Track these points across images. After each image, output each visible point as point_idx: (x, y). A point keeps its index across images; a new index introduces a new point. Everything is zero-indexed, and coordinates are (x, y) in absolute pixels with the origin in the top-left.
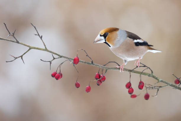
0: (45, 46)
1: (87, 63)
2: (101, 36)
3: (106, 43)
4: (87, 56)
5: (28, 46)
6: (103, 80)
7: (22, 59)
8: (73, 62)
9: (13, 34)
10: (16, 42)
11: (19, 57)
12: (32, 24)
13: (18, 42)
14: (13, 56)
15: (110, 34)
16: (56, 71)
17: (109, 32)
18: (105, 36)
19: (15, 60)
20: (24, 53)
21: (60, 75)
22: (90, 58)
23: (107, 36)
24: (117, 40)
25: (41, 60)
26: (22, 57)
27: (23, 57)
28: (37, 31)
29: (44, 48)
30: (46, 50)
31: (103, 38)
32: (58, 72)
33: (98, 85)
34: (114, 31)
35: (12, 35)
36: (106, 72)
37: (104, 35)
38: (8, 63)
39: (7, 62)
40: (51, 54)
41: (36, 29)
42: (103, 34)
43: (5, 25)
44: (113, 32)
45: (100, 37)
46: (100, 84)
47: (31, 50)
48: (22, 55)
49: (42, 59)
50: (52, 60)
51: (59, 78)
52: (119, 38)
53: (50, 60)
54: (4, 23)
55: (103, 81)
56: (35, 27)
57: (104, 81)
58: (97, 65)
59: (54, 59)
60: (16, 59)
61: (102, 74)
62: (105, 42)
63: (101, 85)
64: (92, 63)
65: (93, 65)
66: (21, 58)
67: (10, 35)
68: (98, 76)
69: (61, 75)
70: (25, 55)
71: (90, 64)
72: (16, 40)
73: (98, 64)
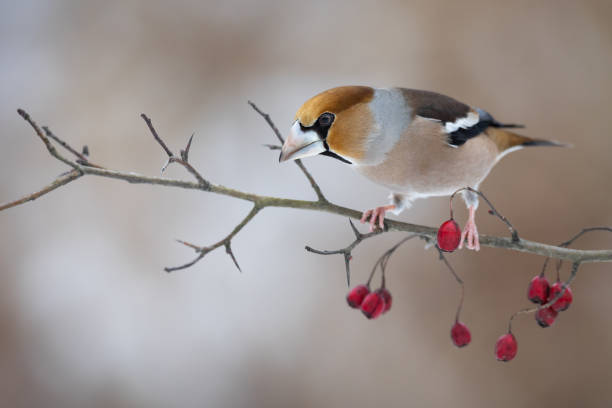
0: (317, 189)
1: (496, 244)
2: (304, 129)
3: (327, 153)
4: (491, 212)
5: (249, 198)
6: (564, 302)
7: (229, 251)
8: (436, 242)
9: (185, 154)
10: (199, 187)
11: (216, 246)
12: (254, 106)
13: (205, 186)
14: (192, 246)
15: (339, 119)
16: (368, 284)
17: (338, 110)
18: (321, 127)
19: (203, 259)
20: (233, 229)
21: (383, 299)
22: (505, 220)
23: (328, 127)
24: (372, 136)
25: (308, 249)
26: (227, 243)
27: (232, 246)
28: (276, 131)
29: (315, 198)
30: (323, 204)
31: (313, 136)
32: (374, 287)
33: (543, 324)
34: (354, 103)
35: (180, 157)
36: (573, 273)
37: (317, 123)
38: (173, 272)
39: (168, 270)
40: (345, 219)
41: (272, 125)
42: (315, 120)
43: (148, 122)
44: (353, 108)
45: (302, 133)
46: (551, 321)
47: (261, 212)
48: (230, 237)
49: (312, 247)
50: (353, 246)
51: (380, 309)
52: (378, 127)
53: (345, 246)
54: (143, 116)
55: (563, 310)
56: (267, 118)
57: (566, 307)
58: (536, 248)
59: (360, 237)
60: (207, 256)
61: (558, 280)
62: (324, 150)
63: (553, 325)
64: (515, 239)
65: (522, 247)
66: (223, 247)
67: (170, 161)
68: (542, 290)
69: (388, 299)
70: (238, 234)
71: (508, 244)
72: (198, 177)
73: (538, 245)
